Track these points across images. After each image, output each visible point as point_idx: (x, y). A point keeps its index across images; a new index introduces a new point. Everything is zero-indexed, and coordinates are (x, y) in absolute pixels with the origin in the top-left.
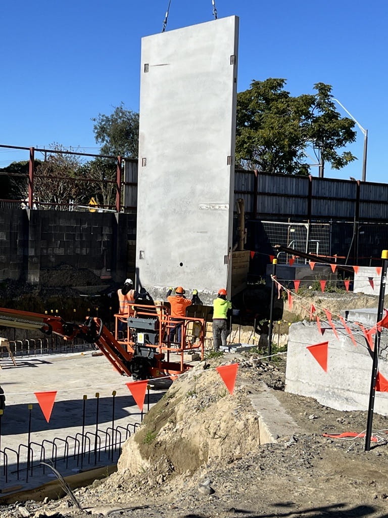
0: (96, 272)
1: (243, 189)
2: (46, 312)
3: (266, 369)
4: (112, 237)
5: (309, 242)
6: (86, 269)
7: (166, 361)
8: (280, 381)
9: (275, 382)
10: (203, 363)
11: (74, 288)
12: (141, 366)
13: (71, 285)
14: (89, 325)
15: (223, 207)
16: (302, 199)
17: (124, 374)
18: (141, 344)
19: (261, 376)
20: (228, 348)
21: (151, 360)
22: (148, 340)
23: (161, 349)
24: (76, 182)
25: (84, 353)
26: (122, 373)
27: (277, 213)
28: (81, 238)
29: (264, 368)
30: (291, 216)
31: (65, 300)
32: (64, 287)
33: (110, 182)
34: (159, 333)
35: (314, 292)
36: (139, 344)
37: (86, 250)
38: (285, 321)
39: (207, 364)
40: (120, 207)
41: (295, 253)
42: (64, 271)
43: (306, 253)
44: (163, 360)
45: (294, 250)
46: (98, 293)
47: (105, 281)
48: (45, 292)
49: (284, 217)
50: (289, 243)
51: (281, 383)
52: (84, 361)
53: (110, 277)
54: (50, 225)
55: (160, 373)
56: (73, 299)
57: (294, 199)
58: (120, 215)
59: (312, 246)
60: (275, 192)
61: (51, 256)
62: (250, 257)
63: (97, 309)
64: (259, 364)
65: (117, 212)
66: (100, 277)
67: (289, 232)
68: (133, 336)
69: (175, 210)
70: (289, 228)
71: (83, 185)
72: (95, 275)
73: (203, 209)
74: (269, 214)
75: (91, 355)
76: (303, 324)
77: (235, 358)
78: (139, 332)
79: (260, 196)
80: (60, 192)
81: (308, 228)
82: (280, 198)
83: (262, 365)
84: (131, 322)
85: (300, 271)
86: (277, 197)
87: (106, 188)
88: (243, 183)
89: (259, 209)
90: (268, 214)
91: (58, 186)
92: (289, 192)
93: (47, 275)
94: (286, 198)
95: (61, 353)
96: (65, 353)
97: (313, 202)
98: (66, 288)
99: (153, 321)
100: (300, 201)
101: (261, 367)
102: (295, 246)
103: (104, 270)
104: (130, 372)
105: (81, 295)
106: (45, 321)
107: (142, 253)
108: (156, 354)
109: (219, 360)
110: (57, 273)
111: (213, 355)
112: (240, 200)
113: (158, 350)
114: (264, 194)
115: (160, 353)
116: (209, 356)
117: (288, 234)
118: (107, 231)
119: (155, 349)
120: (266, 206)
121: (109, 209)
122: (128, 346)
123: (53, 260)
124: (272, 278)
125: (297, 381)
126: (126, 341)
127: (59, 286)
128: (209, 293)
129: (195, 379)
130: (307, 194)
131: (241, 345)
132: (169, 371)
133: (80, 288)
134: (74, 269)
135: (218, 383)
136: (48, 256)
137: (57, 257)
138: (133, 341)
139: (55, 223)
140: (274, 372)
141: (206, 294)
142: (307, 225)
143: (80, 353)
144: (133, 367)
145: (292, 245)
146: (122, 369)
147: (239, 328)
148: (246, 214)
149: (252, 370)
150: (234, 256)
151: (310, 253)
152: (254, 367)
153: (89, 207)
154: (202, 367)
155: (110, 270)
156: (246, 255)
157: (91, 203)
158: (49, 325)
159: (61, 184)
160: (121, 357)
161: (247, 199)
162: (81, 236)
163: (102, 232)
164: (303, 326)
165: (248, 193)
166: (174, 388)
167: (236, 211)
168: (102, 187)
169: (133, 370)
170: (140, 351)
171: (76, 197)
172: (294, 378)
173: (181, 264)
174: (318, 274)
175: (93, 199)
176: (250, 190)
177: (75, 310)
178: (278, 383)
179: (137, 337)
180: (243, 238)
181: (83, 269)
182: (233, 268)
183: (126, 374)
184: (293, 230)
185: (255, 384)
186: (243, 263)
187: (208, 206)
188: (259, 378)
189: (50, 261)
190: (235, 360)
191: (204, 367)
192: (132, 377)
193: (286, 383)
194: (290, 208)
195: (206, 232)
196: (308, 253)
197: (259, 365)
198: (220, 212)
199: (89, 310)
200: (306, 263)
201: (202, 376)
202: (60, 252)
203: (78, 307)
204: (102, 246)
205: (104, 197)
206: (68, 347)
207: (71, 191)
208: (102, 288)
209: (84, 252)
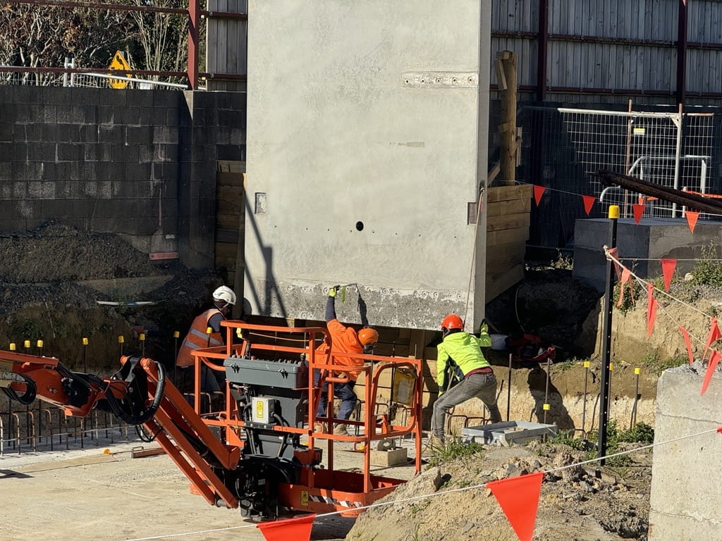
0: (139, 243)
1: (512, 26)
2: (12, 346)
3: (596, 486)
4: (179, 152)
5: (681, 162)
6: (113, 235)
7: (326, 468)
8: (633, 515)
9: (622, 517)
10: (433, 472)
11: (83, 283)
12: (262, 482)
13: (74, 278)
14: (130, 379)
15: (462, 79)
16: (662, 49)
17: (219, 502)
18: (263, 425)
19: (586, 504)
20: (482, 433)
21: (287, 465)
22: (280, 414)
23: (312, 436)
24: (75, 11)
25: (112, 449)
26: (214, 498)
27: (598, 86)
28: (99, 155)
29: (592, 484)
30: (634, 93)
31: (61, 314)
32: (57, 282)
33: (162, 10)
34: (307, 398)
35: (698, 287)
36: (256, 424)
37: (112, 186)
38: (623, 363)
39: (443, 474)
40: (198, 75)
41: (647, 188)
42: (57, 242)
43: (675, 188)
44: (316, 466)
45: (644, 182)
46: (143, 297)
47: (162, 266)
48: (8, 294)
49: (617, 98)
50: (631, 162)
51: (636, 520)
52: (113, 469)
53: (174, 256)
54: (18, 123)
55: (310, 499)
56: (82, 314)
57: (640, 50)
58: (199, 97)
59: (689, 171)
60: (592, 34)
61: (23, 203)
62: (533, 200)
63: (143, 337)
64: (580, 474)
65: (190, 88)
66: (148, 255)
67: (629, 136)
68: (241, 404)
69: (342, 88)
70: (629, 126)
71: (93, 19)
72: (136, 251)
73: (414, 86)
74: (578, 90)
75: (130, 455)
76: (695, 371)
77: (517, 459)
78: (257, 396)
79: (555, 45)
80: (34, 37)
81: (678, 124)
82: (606, 47)
83: (585, 476)
84: (237, 368)
85: (661, 235)
86: (598, 47)
87: (151, 25)
88: (511, 11)
89: (553, 76)
90: (574, 91)
91: (30, 21)
92: (629, 33)
93: (12, 250)
94: (621, 49)
95: (52, 448)
96: (62, 450)
97: (692, 58)
98: (64, 285)
99: (292, 367)
100: (657, 55)
101: (584, 480)
102: (646, 172)
103: (158, 238)
104: (235, 495)
105: (100, 302)
106: (17, 368)
107: (261, 199)
108: (300, 450)
109: (474, 466)
110: (38, 246)
111: (457, 451)
112: (507, 56)
113: (305, 440)
114: (564, 38)
115: (310, 448)
116: (448, 455)
117: (629, 141)
118: (164, 137)
119: (296, 437)
120: (570, 68)
121: (160, 80)
122: (228, 430)
123: (27, 211)
124: (607, 253)
125: (680, 515)
126: (224, 417)
127: (46, 280)
128: (429, 297)
129: (415, 512)
130: (675, 38)
131: (515, 425)
132: (334, 492)
133: (97, 284)
134: (81, 235)
135: (474, 521)
136: (14, 202)
137: (39, 204)
138: (242, 419)
139: (31, 119)
140: (616, 494)
141: (422, 300)
142: (677, 118)
143: (102, 450)
144: (242, 484)
145: (637, 170)
146: (213, 489)
147: (506, 383)
148: (521, 89)
149: (562, 489)
150: (491, 200)
151: (685, 189)
152: (565, 481)
153: (109, 76)
154: (430, 483)
155: (173, 237)
156: (522, 196)
157: (115, 65)
158: (27, 379)
159: (36, 17)
160: (212, 458)
161: (523, 52)
162: (98, 151)
163: (152, 139)
164: (694, 375)
165: (524, 36)
166: (359, 536)
167: (496, 83)
168: (140, 23)
169: (242, 491)
170: (259, 443)
171: (76, 52)
172: (672, 508)
173: (360, 226)
174: (708, 242)
175: (120, 54)
176: (528, 30)
177: (85, 340)
178: (630, 520)
179: (250, 407)
180: (513, 153)
181: (105, 236)
182: (490, 228)
183: (223, 501)
184: (639, 131)
185: (572, 524)
186: (515, 217)
187: (427, 79)
188: (582, 508)
189: (20, 215)
190: (517, 464)
191: (435, 482)
192: (239, 507)
193: (650, 522)
194: (630, 73)
195: (422, 144)
196: (680, 188)
197: (577, 476)
198: (456, 92)
199: (122, 339)
200: (674, 216)
201: (432, 506)
202: (46, 191)
203: (93, 332)
204: (153, 176)
205: (148, 51)
206: (70, 436)
207: (62, 33)
208: (154, 283)
209: (107, 192)
